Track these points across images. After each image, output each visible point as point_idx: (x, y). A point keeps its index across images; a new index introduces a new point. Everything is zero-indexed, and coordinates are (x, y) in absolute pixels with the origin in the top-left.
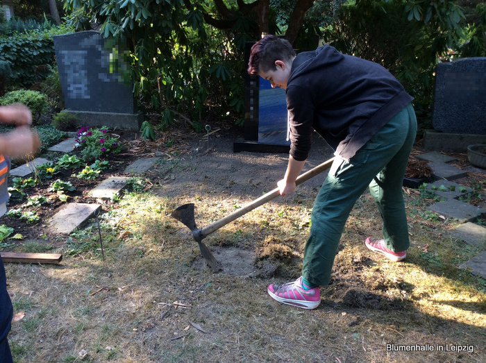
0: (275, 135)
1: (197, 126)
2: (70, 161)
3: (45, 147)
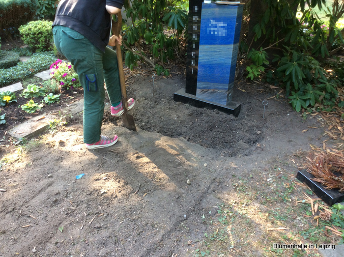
0: (211, 93)
1: (159, 69)
2: (32, 90)
3: (32, 72)
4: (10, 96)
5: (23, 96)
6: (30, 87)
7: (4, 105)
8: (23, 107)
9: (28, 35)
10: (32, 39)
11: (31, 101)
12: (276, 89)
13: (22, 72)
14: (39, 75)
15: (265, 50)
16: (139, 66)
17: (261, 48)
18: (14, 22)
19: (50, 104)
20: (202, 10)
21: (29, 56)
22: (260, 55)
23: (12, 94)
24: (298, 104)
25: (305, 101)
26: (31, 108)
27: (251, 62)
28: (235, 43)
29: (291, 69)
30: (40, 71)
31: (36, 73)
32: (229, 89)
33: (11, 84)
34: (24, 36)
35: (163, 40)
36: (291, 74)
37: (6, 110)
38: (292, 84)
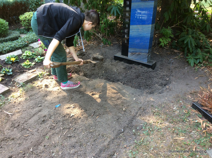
0: (137, 55)
1: (104, 40)
2: (28, 54)
3: (28, 43)
4: (15, 58)
5: (23, 57)
6: (27, 52)
7: (11, 63)
8: (23, 64)
9: (24, 21)
10: (27, 23)
11: (27, 60)
12: (178, 52)
13: (21, 43)
14: (32, 45)
15: (171, 28)
16: (92, 39)
17: (169, 26)
18: (16, 13)
19: (39, 62)
20: (132, 3)
21: (25, 33)
22: (168, 31)
23: (16, 56)
24: (192, 61)
25: (197, 59)
26: (27, 65)
27: (162, 35)
28: (152, 24)
29: (188, 40)
30: (32, 43)
31: (30, 44)
32: (149, 53)
33: (15, 50)
34: (22, 21)
35: (107, 22)
36: (187, 43)
37: (12, 66)
38: (188, 49)
